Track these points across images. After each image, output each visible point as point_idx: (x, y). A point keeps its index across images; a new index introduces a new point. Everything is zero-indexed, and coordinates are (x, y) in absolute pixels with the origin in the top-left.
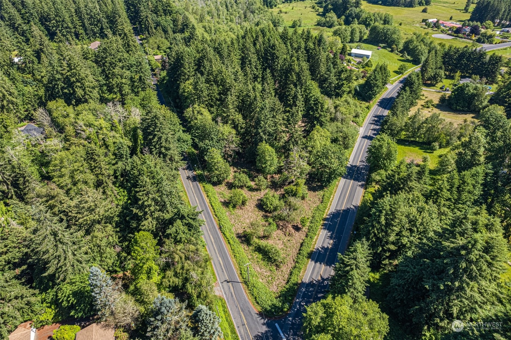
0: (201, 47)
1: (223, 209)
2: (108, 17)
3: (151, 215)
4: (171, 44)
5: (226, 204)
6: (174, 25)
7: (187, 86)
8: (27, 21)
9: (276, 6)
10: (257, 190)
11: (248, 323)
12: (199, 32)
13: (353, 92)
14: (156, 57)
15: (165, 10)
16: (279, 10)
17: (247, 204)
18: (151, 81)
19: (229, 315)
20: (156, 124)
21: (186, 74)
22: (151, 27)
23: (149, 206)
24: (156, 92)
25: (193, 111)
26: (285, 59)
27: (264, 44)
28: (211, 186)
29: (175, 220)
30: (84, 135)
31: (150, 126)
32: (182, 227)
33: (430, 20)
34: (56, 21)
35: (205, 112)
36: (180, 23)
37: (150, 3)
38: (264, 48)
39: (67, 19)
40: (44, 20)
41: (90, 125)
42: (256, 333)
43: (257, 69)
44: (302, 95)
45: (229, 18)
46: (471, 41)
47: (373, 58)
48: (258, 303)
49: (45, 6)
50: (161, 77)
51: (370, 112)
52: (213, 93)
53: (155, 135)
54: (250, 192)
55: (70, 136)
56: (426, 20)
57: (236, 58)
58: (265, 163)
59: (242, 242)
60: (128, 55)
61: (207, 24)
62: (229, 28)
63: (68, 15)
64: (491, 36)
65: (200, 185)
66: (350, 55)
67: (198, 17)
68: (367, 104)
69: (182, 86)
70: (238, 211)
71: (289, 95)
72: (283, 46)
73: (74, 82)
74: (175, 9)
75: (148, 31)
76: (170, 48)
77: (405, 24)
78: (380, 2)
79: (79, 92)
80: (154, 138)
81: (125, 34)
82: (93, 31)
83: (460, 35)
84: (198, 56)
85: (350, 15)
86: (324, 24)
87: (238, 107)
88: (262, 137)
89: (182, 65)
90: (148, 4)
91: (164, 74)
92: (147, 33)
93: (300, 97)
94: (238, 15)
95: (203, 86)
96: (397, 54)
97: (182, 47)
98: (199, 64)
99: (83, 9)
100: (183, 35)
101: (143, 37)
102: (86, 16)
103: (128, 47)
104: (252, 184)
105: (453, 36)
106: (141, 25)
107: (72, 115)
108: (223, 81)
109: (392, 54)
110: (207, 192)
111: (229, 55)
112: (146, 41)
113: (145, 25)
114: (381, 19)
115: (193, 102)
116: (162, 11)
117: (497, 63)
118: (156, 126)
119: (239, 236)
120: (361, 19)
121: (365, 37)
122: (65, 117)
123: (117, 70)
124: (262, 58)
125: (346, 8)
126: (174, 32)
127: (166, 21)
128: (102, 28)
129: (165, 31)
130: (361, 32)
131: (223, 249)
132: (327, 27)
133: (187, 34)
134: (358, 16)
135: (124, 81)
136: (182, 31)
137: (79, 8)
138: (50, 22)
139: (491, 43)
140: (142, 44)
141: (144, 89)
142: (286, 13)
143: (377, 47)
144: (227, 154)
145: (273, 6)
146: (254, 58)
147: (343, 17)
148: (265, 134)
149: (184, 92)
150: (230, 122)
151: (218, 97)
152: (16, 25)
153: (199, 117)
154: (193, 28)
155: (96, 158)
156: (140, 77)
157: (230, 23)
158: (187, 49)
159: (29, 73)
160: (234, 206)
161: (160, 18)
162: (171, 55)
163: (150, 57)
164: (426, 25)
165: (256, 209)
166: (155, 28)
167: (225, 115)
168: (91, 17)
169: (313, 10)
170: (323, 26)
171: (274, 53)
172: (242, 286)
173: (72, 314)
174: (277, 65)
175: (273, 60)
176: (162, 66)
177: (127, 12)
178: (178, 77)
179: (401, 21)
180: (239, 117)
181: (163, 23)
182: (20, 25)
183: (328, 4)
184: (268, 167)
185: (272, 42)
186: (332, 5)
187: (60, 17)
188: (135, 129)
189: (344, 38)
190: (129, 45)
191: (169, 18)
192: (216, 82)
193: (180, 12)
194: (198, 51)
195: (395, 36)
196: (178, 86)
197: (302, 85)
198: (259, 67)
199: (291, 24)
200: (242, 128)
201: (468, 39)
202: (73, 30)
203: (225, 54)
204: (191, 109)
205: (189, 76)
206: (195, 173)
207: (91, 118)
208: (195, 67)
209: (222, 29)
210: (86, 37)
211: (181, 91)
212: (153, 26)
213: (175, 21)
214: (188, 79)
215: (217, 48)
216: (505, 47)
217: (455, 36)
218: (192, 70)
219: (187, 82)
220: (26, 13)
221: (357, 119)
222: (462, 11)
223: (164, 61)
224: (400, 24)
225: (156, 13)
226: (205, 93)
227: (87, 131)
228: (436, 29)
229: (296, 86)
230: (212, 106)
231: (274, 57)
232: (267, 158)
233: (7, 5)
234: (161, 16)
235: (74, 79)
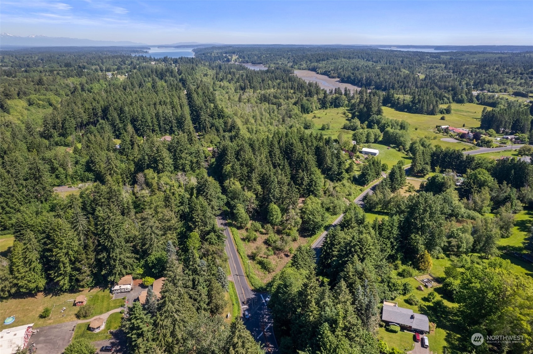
0: (240, 143)
1: (242, 242)
2: (177, 119)
3: (198, 228)
4: (221, 140)
5: (243, 240)
6: (225, 126)
7: (228, 168)
8: (122, 122)
9: (312, 112)
10: (266, 234)
11: (245, 293)
12: (243, 131)
13: (352, 179)
14: (209, 149)
15: (219, 115)
16: (313, 115)
17: (257, 240)
18: (204, 164)
19: (235, 289)
20: (206, 184)
21: (228, 160)
22: (207, 127)
23: (198, 221)
24: (207, 171)
25: (230, 182)
26: (299, 153)
27: (285, 142)
28: (236, 229)
29: (211, 232)
30: (163, 189)
31: (202, 186)
32: (214, 237)
33: (443, 127)
34: (142, 121)
35: (237, 183)
36: (229, 125)
37: (208, 110)
38: (285, 145)
39: (149, 120)
40: (134, 121)
41: (167, 184)
42: (248, 297)
43: (280, 159)
44: (308, 177)
45: (270, 121)
46: (472, 145)
47: (380, 155)
48: (253, 285)
49: (136, 112)
50: (211, 162)
51: (363, 193)
52: (244, 172)
53: (205, 191)
54: (261, 235)
55: (155, 189)
56: (439, 126)
57: (265, 152)
58: (273, 217)
59: (250, 259)
60: (190, 146)
61: (250, 126)
62: (267, 130)
63: (150, 118)
64: (489, 142)
65: (229, 229)
66: (361, 152)
67: (244, 120)
68: (362, 187)
69: (225, 167)
70: (251, 244)
71: (298, 177)
72: (299, 144)
73: (159, 160)
74: (226, 115)
75: (205, 130)
76: (219, 143)
77: (421, 129)
78: (406, 110)
79: (160, 166)
80: (203, 193)
81: (190, 133)
82: (165, 128)
83: (465, 140)
84: (238, 148)
85: (372, 121)
86: (349, 127)
87: (259, 181)
88: (272, 200)
89: (226, 154)
90: (207, 111)
91: (213, 160)
92: (204, 131)
93: (306, 179)
94: (277, 119)
95: (237, 167)
96: (403, 153)
97: (228, 143)
98: (238, 154)
99: (161, 114)
100: (230, 134)
101: (200, 134)
102: (162, 118)
103: (191, 141)
104: (264, 231)
105: (459, 140)
106: (200, 125)
107: (156, 179)
108: (251, 164)
109: (399, 153)
110: (232, 232)
111: (259, 149)
112: (203, 137)
113: (203, 125)
114: (397, 125)
115: (230, 177)
116: (216, 115)
117: (471, 161)
118: (206, 186)
119: (248, 256)
120: (380, 125)
121: (380, 139)
122: (153, 179)
123: (183, 155)
124: (284, 152)
125: (370, 115)
126: (224, 131)
127: (219, 123)
128: (172, 127)
129: (218, 130)
130: (375, 135)
131: (238, 260)
132: (351, 130)
133: (233, 133)
134: (378, 122)
135: (187, 162)
136: (230, 131)
137: (158, 113)
138: (137, 122)
139: (489, 147)
140: (199, 139)
141: (199, 168)
142: (319, 118)
143: (387, 147)
144: (249, 211)
145: (310, 112)
146: (277, 152)
147: (366, 122)
148: (274, 198)
149: (226, 172)
150: (252, 190)
151: (247, 174)
152: (115, 124)
153: (233, 186)
154: (239, 129)
155: (170, 200)
156: (197, 161)
157: (269, 125)
158: (230, 143)
159: (125, 155)
160: (249, 241)
161: (215, 121)
162: (219, 147)
163: (205, 149)
164: (438, 130)
165: (263, 244)
166: (210, 128)
167: (250, 185)
168: (166, 119)
169: (344, 116)
170: (348, 130)
171: (292, 149)
172: (246, 278)
173: (153, 270)
174: (294, 157)
175: (291, 153)
176: (213, 155)
177: (190, 115)
178: (223, 162)
179: (417, 127)
180: (259, 188)
181: (217, 124)
182: (118, 124)
183: (356, 111)
184: (274, 219)
185: (291, 141)
186: (359, 112)
187: (145, 119)
188: (192, 189)
189: (359, 140)
190: (191, 140)
191: (221, 121)
192: (246, 165)
193: (230, 117)
194: (238, 146)
195: (402, 139)
196: (222, 168)
197: (308, 171)
198: (281, 158)
199: (320, 127)
200: (261, 195)
201: (470, 143)
202: (151, 128)
203: (257, 148)
204: (228, 181)
205: (230, 161)
206: (227, 222)
207: (168, 180)
208: (235, 156)
209: (261, 130)
210: (159, 133)
211: (224, 171)
212: (209, 125)
213: (225, 123)
214: (229, 164)
215: (252, 144)
216: (499, 151)
217: (461, 141)
218: (232, 157)
219: (228, 165)
220: (123, 116)
221: (350, 197)
222: (478, 120)
223: (214, 152)
224: (416, 129)
225: (212, 117)
226: (239, 172)
227: (165, 187)
228: (445, 134)
229: (303, 171)
230: (243, 180)
231: (292, 151)
232: (274, 213)
233: (112, 111)
234: (216, 119)
235: (159, 158)
